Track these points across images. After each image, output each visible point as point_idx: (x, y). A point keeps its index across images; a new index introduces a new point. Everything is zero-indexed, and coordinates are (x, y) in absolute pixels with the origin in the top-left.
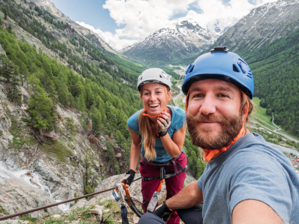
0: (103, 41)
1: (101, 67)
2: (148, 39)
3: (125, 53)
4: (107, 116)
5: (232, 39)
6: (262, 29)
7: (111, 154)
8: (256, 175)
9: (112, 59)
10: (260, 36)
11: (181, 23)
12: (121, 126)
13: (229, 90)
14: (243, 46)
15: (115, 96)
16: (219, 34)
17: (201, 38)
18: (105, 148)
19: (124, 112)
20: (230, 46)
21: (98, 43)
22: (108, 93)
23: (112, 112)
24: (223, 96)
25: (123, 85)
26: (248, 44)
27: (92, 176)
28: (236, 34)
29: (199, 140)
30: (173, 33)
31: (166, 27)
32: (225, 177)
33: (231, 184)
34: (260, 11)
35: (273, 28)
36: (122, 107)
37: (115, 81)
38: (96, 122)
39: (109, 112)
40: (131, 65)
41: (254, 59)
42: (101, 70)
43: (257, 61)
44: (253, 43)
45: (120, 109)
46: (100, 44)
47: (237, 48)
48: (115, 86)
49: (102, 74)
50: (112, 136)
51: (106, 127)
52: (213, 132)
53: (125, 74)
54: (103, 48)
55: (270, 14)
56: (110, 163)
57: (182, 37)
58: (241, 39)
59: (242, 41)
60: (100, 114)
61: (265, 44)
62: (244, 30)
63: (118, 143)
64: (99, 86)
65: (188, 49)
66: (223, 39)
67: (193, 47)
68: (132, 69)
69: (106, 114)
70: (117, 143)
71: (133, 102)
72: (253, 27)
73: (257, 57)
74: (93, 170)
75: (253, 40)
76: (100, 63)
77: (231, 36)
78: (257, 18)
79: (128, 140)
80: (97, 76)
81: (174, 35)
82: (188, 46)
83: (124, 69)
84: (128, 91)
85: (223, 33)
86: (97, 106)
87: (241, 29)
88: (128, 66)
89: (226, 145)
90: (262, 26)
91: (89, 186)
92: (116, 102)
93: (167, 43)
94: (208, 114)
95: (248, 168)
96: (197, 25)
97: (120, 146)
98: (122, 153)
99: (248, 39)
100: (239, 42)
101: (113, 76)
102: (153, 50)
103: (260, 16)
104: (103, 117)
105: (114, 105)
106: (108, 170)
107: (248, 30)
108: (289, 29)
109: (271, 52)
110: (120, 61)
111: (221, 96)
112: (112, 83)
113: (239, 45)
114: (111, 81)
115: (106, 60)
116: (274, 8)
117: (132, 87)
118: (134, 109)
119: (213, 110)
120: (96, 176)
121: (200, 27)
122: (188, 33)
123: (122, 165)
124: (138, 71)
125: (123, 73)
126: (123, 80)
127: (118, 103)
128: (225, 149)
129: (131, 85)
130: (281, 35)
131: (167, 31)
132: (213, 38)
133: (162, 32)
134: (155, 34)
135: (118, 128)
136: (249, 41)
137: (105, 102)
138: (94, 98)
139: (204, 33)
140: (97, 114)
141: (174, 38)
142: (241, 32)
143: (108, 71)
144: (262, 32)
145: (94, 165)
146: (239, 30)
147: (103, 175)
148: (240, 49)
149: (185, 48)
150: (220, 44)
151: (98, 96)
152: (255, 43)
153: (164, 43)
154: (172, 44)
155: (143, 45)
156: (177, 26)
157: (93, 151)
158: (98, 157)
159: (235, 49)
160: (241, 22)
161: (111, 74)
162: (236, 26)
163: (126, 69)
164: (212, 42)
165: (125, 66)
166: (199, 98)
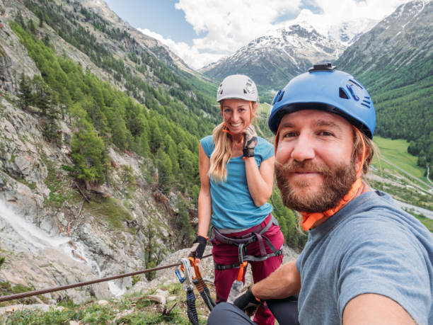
0: (176, 57)
1: (172, 93)
2: (240, 53)
3: (207, 74)
4: (180, 164)
5: (367, 52)
6: (414, 35)
7: (185, 219)
8: (379, 255)
9: (188, 82)
10: (410, 47)
11: (290, 28)
13: (333, 125)
14: (384, 62)
15: (191, 136)
16: (346, 44)
17: (319, 51)
18: (176, 210)
20: (364, 63)
21: (169, 59)
22: (182, 131)
23: (187, 158)
24: (326, 134)
25: (204, 120)
26: (391, 59)
27: (158, 250)
28: (373, 43)
29: (291, 198)
30: (278, 44)
31: (267, 35)
32: (332, 255)
33: (342, 267)
34: (411, 8)
37: (193, 114)
38: (164, 172)
39: (183, 157)
41: (399, 81)
42: (172, 98)
43: (405, 85)
44: (399, 57)
46: (172, 60)
47: (374, 65)
48: (193, 121)
49: (174, 103)
50: (186, 193)
51: (178, 179)
52: (311, 187)
53: (207, 104)
54: (176, 66)
55: (426, 13)
56: (183, 232)
57: (291, 50)
58: (380, 52)
59: (383, 55)
60: (170, 161)
61: (417, 59)
62: (385, 38)
63: (195, 204)
64: (170, 121)
65: (300, 66)
66: (353, 51)
67: (308, 64)
69: (179, 161)
70: (193, 203)
72: (400, 32)
73: (406, 78)
74: (159, 241)
75: (399, 54)
76: (171, 87)
77: (365, 46)
78: (405, 19)
80: (167, 107)
81: (279, 47)
82: (300, 63)
85: (352, 43)
86: (166, 150)
87: (381, 36)
88: (211, 92)
90: (413, 32)
91: (152, 263)
92: (194, 144)
93: (268, 59)
94: (302, 160)
95: (366, 244)
96: (314, 31)
99: (392, 52)
100: (377, 55)
101: (189, 106)
102: (247, 69)
103: (412, 16)
104: (174, 165)
105: (190, 148)
106: (180, 242)
107: (392, 37)
109: (426, 71)
110: (199, 85)
111: (324, 134)
112: (187, 117)
113: (377, 61)
114: (186, 114)
115: (180, 84)
119: (311, 154)
120: (164, 250)
121: (318, 35)
122: (300, 43)
125: (203, 102)
126: (204, 112)
127: (195, 145)
128: (332, 212)
129: (215, 119)
131: (269, 40)
132: (337, 50)
133: (261, 43)
134: (250, 45)
135: (195, 181)
136: (393, 54)
137: (177, 144)
138: (162, 138)
139: (323, 42)
140: (166, 161)
141: (279, 51)
142: (380, 41)
143: (181, 99)
144: (413, 40)
145: (161, 235)
146: (377, 38)
147: (173, 248)
148: (379, 66)
149: (295, 66)
150: (347, 60)
151: (168, 135)
152: (402, 57)
153: (265, 58)
154: (276, 59)
155: (232, 61)
156: (283, 32)
157: (159, 214)
158: (166, 223)
159: (371, 68)
160: (382, 26)
161: (186, 104)
162: (373, 32)
163: (207, 96)
164: (335, 56)
165: (207, 91)
166: (292, 138)
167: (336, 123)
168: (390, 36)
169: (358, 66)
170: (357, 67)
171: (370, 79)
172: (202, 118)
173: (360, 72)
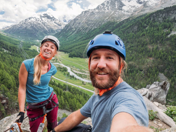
2: (21, 23)
3: (5, 31)
5: (73, 27)
10: (87, 26)
11: (43, 15)
12: (4, 81)
13: (113, 55)
14: (79, 31)
16: (66, 23)
17: (56, 25)
19: (6, 72)
20: (72, 31)
24: (110, 58)
25: (5, 53)
26: (81, 30)
28: (75, 24)
29: (97, 84)
30: (38, 21)
31: (34, 16)
34: (86, 13)
35: (93, 22)
36: (5, 68)
40: (10, 40)
41: (84, 38)
43: (86, 39)
44: (83, 30)
45: (3, 69)
47: (76, 32)
52: (105, 80)
53: (6, 46)
55: (91, 15)
57: (44, 24)
58: (78, 27)
61: (89, 30)
62: (79, 22)
63: (3, 93)
65: (48, 30)
66: (68, 26)
67: (52, 30)
68: (10, 42)
70: (2, 93)
71: (13, 64)
72: (83, 21)
73: (86, 37)
75: (84, 28)
77: (72, 25)
78: (85, 16)
79: (11, 90)
81: (39, 22)
84: (8, 57)
85: (68, 23)
88: (7, 40)
89: (111, 87)
90: (88, 21)
93: (35, 27)
96: (53, 17)
97: (5, 95)
98: (7, 99)
99: (81, 27)
102: (25, 30)
103: (87, 16)
107: (81, 22)
108: (100, 23)
109: (93, 35)
110: (1, 37)
113: (77, 30)
116: (93, 12)
117: (11, 55)
118: (14, 69)
119: (105, 66)
121: (55, 18)
122: (48, 21)
123: (7, 108)
124: (15, 43)
125: (4, 45)
126: (4, 49)
128: (110, 89)
129: (10, 52)
130: (96, 26)
131: (35, 19)
132: (62, 25)
133: (31, 19)
134: (26, 20)
135: (2, 83)
139: (57, 22)
141: (39, 24)
144: (88, 24)
146: (76, 22)
149: (46, 30)
150: (66, 29)
152: (85, 30)
153: (33, 26)
154: (38, 27)
155: (18, 27)
156: (41, 16)
159: (75, 33)
160: (77, 18)
162: (75, 20)
163: (6, 42)
164: (62, 27)
165: (5, 40)
166: (97, 59)
167: (114, 54)
170: (70, 32)
171: (75, 37)
172: (4, 52)
173: (71, 34)
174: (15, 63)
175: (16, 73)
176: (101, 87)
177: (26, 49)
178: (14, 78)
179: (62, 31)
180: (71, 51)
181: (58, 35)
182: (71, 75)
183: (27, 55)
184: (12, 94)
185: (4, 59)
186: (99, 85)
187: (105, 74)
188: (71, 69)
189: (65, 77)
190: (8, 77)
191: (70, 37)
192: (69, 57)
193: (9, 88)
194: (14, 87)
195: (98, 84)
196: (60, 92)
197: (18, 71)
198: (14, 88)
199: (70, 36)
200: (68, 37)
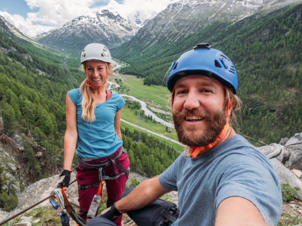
0: (12, 26)
1: (11, 55)
2: (66, 26)
4: (22, 112)
5: (152, 32)
6: (178, 24)
7: (30, 154)
9: (24, 46)
10: (176, 31)
11: (102, 11)
12: (39, 122)
13: (211, 85)
14: (162, 39)
15: (30, 89)
16: (140, 26)
17: (122, 29)
18: (22, 148)
19: (42, 107)
20: (150, 39)
21: (5, 27)
22: (22, 86)
23: (27, 107)
24: (207, 91)
25: (40, 76)
26: (166, 37)
27: (8, 182)
28: (156, 26)
29: (184, 138)
31: (86, 15)
34: (176, 7)
35: (187, 24)
36: (40, 100)
37: (30, 72)
38: (8, 119)
39: (24, 106)
40: (48, 55)
41: (171, 52)
42: (10, 59)
43: (174, 54)
44: (171, 36)
45: (37, 103)
46: (7, 28)
47: (157, 41)
48: (30, 78)
49: (13, 64)
50: (29, 134)
51: (21, 124)
52: (199, 130)
53: (42, 65)
54: (12, 33)
55: (184, 11)
56: (29, 165)
57: (103, 27)
58: (160, 32)
59: (161, 34)
60: (13, 110)
61: (180, 38)
62: (162, 24)
63: (38, 141)
64: (10, 78)
65: (110, 39)
66: (144, 31)
67: (115, 38)
68: (49, 59)
69: (21, 110)
70: (36, 141)
71: (52, 95)
72: (170, 21)
73: (175, 50)
74: (8, 175)
75: (170, 35)
76: (9, 51)
77: (151, 28)
78: (173, 13)
79: (49, 136)
80: (6, 66)
81: (95, 24)
82: (110, 37)
83: (40, 59)
84: (45, 83)
85: (143, 26)
86: (9, 101)
87: (159, 22)
88: (44, 55)
90: (178, 22)
91: (4, 193)
92: (32, 96)
93: (88, 32)
94: (191, 109)
96: (118, 15)
97: (41, 144)
98: (43, 151)
99: (166, 33)
100: (158, 34)
101: (26, 66)
102: (72, 39)
103: (177, 12)
104: (16, 113)
105: (29, 99)
106: (27, 172)
107: (166, 24)
108: (200, 26)
109: (186, 46)
110: (34, 50)
111: (205, 91)
112: (25, 75)
113: (158, 38)
114: (24, 72)
115: (17, 48)
116: (187, 5)
117: (50, 79)
118: (54, 102)
119: (197, 105)
120: (13, 181)
121: (121, 18)
122: (109, 22)
123: (43, 164)
124: (56, 60)
125: (38, 63)
126: (40, 71)
127: (34, 96)
128: (211, 146)
129: (49, 76)
130: (193, 31)
131: (87, 19)
132: (134, 29)
133: (81, 20)
134: (73, 21)
135: (36, 124)
136: (167, 34)
137: (18, 96)
138: (4, 92)
139: (125, 23)
140: (9, 110)
141: (95, 27)
142: (160, 25)
143: (19, 60)
144: (178, 27)
145: (10, 169)
146: (158, 24)
147: (21, 178)
148: (159, 42)
149: (107, 38)
150: (141, 36)
151: (9, 89)
153: (85, 32)
154: (92, 33)
155: (60, 32)
156: (97, 14)
157: (6, 153)
158: (13, 160)
159: (155, 42)
160: (160, 16)
161: (24, 65)
162: (155, 19)
163: (41, 58)
164: (133, 33)
165: (41, 55)
166: (184, 94)
167: (214, 84)
168: (165, 23)
169: (147, 41)
171: (155, 50)
172: (38, 75)
173: (149, 45)
174: (56, 94)
175: (58, 109)
176: (192, 142)
177: (74, 71)
178: (54, 117)
179: (134, 39)
180: (148, 74)
181: (127, 47)
182: (147, 116)
183: (75, 81)
184: (51, 144)
185: (38, 86)
186: (188, 139)
187: (198, 120)
188: (148, 104)
189: (137, 119)
190: (45, 115)
191: (146, 49)
192: (145, 84)
193: (47, 134)
194: (54, 131)
195: (186, 138)
196: (127, 142)
197: (60, 106)
198: (55, 134)
199: (148, 48)
200: (144, 51)
